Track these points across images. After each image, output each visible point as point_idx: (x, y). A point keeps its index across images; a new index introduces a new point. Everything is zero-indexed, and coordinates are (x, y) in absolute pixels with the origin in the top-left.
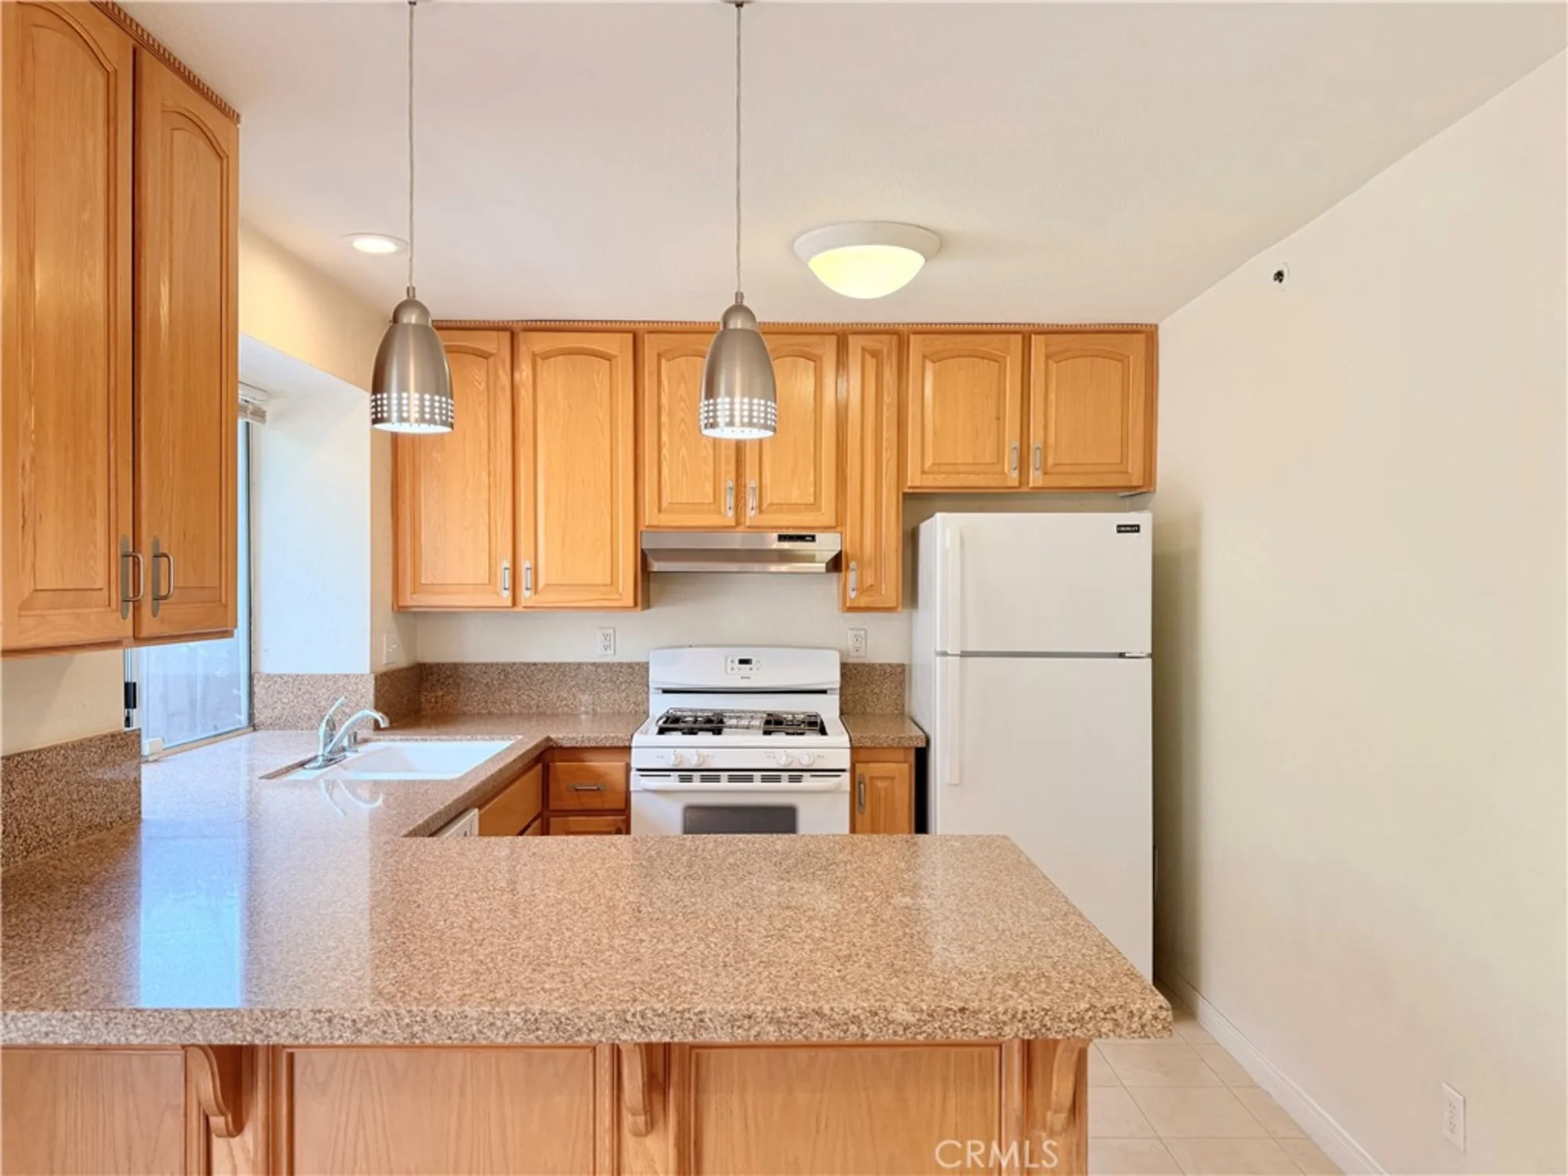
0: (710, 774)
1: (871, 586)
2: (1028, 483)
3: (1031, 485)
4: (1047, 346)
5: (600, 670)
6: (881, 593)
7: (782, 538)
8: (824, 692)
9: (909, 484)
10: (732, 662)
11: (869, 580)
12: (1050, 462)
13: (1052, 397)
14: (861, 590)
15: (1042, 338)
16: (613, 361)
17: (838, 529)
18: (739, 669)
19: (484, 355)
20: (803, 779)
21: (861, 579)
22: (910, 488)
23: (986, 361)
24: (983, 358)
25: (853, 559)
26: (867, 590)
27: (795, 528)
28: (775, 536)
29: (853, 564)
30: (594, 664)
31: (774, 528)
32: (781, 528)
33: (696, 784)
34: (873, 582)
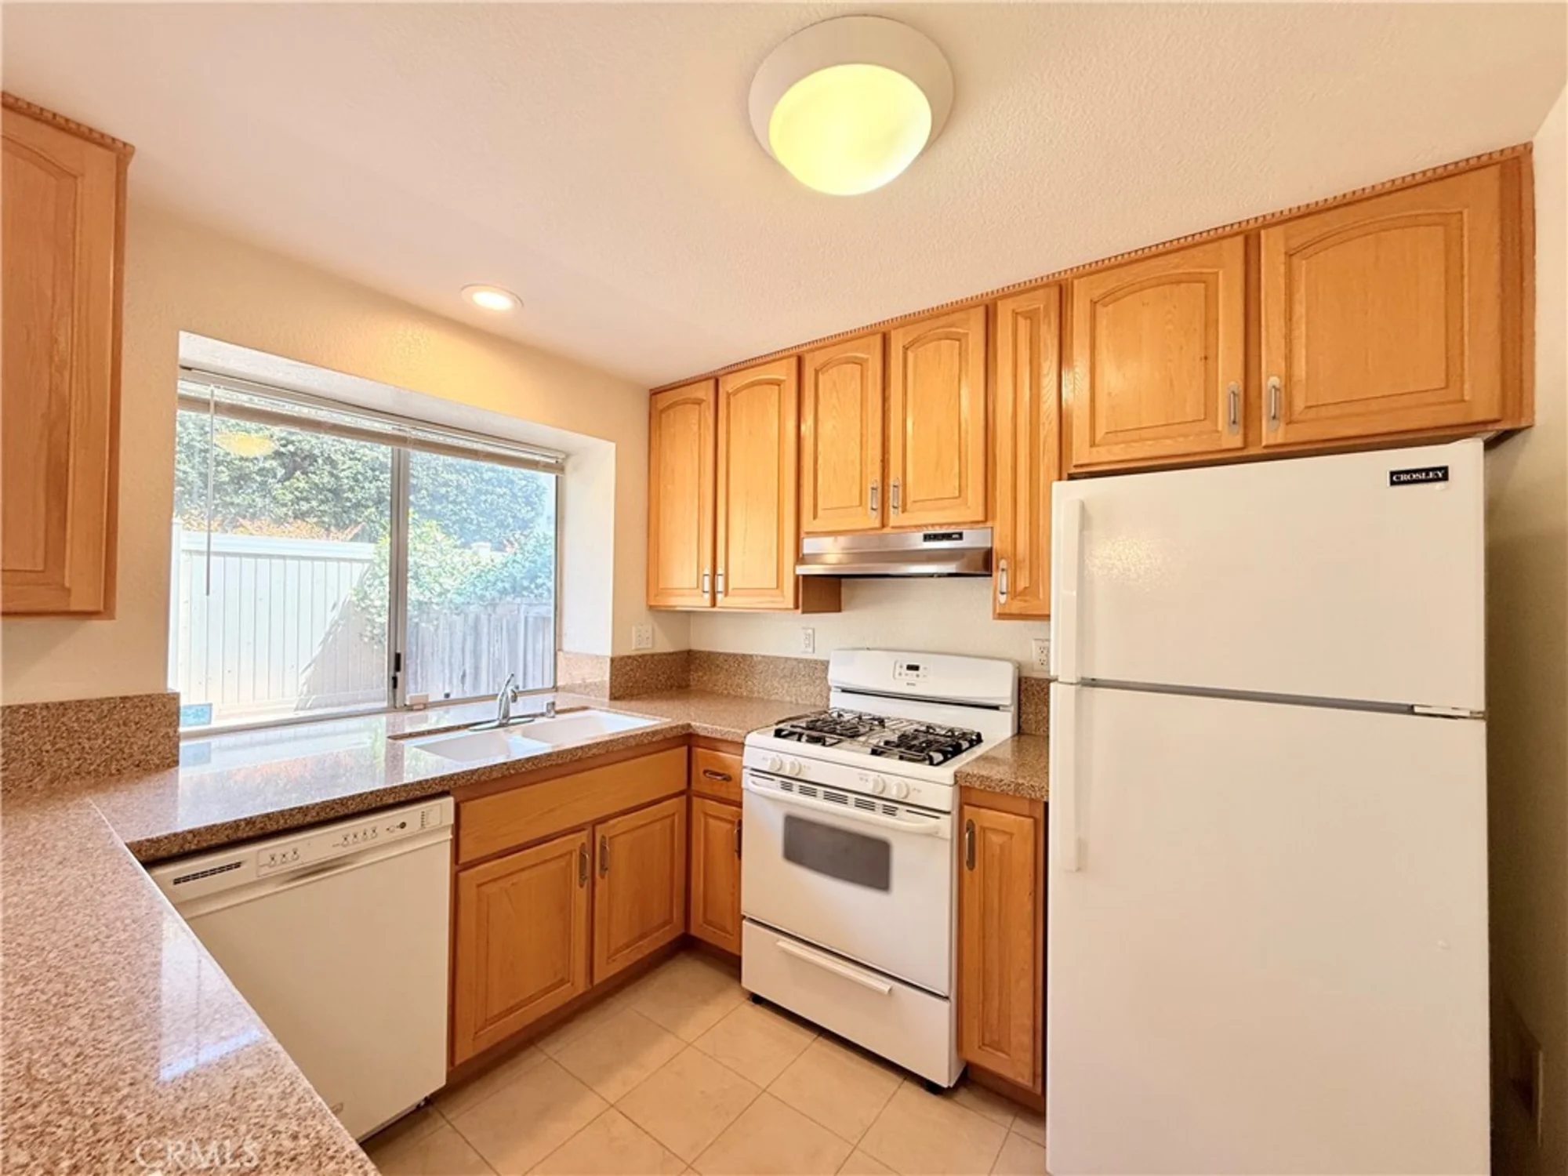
0: (809, 788)
1: (1026, 588)
2: (1261, 442)
3: (1264, 443)
4: (1287, 239)
5: (801, 665)
6: (1038, 597)
7: (927, 538)
8: (996, 708)
9: (1075, 462)
10: (901, 667)
11: (1023, 583)
12: (1299, 404)
13: (1300, 310)
14: (1014, 593)
15: (1278, 231)
16: (782, 386)
17: (989, 524)
18: (907, 675)
19: (698, 402)
20: (897, 812)
21: (1014, 581)
22: (1076, 466)
23: (1183, 285)
24: (1179, 282)
25: (1002, 558)
26: (1020, 594)
27: (941, 525)
28: (921, 535)
29: (1003, 564)
30: (796, 659)
31: (918, 527)
32: (926, 526)
33: (795, 796)
34: (1027, 585)
